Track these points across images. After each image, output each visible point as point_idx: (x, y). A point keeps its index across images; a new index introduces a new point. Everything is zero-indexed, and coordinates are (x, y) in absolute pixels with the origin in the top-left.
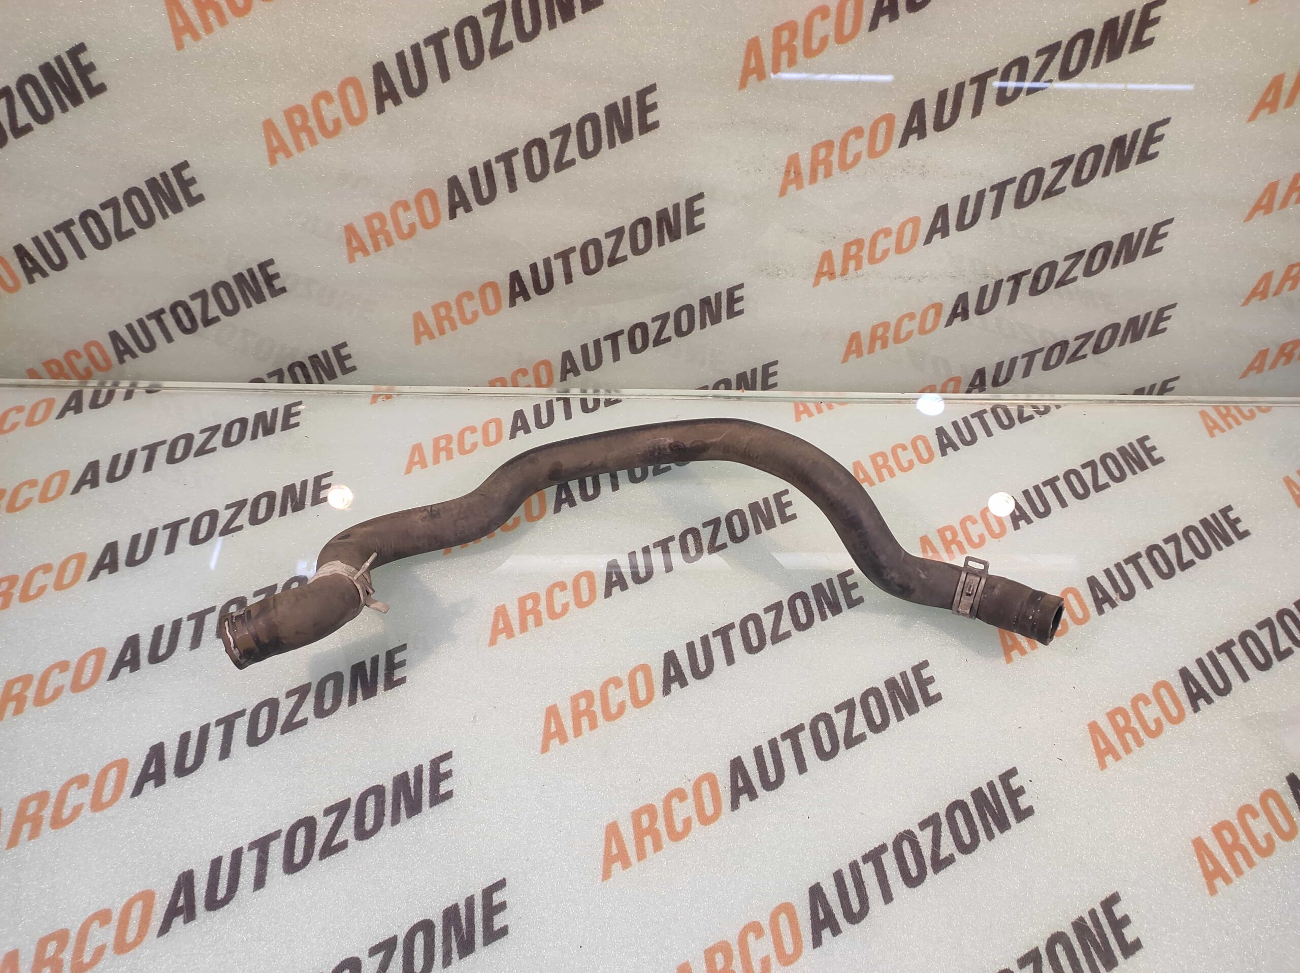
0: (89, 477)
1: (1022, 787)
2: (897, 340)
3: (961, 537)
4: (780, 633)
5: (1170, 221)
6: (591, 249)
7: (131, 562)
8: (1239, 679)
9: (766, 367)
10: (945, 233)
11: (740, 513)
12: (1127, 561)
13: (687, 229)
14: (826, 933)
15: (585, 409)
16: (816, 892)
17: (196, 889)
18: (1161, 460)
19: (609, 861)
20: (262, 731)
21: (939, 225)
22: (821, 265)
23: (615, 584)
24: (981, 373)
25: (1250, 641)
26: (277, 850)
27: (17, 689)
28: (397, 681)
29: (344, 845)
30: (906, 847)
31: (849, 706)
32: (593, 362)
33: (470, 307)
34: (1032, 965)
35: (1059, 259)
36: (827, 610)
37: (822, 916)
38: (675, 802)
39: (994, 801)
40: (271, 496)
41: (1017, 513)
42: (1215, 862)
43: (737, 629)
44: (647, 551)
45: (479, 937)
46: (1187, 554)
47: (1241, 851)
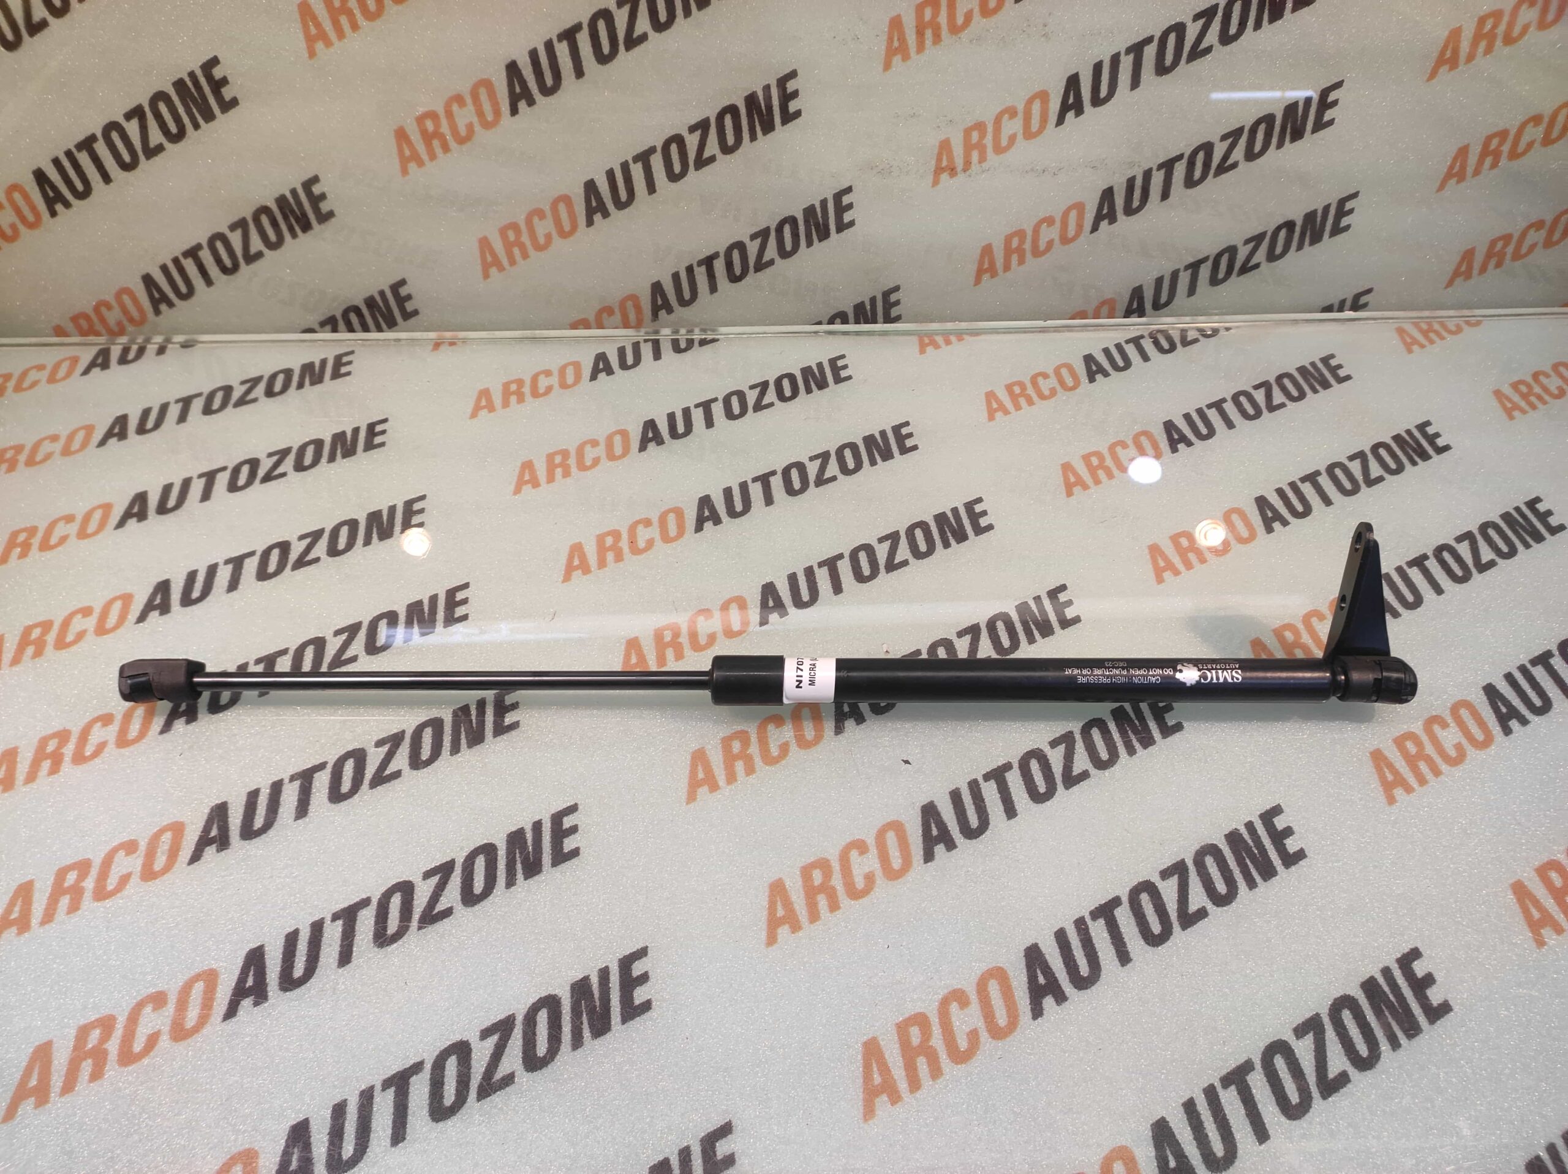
0: (116, 430)
2: (1037, 253)
3: (1109, 462)
4: (896, 561)
5: (1338, 85)
6: (674, 148)
7: (162, 509)
8: (1432, 592)
9: (886, 295)
10: (1079, 111)
11: (853, 447)
12: (1303, 480)
13: (782, 118)
14: (939, 849)
15: (677, 348)
16: (929, 812)
17: (231, 819)
18: (1348, 378)
19: (694, 786)
21: (1071, 101)
22: (939, 159)
23: (708, 519)
24: (1137, 293)
25: (1446, 555)
26: (322, 782)
27: (36, 633)
28: (460, 617)
29: (397, 775)
30: (1034, 766)
31: (974, 631)
32: (687, 295)
33: (543, 227)
34: (1176, 877)
35: (1215, 138)
36: (951, 538)
37: (935, 832)
38: (771, 727)
40: (319, 444)
41: (1176, 437)
42: (1395, 772)
43: (847, 559)
44: (744, 486)
45: (547, 858)
46: (1375, 470)
47: (1426, 761)
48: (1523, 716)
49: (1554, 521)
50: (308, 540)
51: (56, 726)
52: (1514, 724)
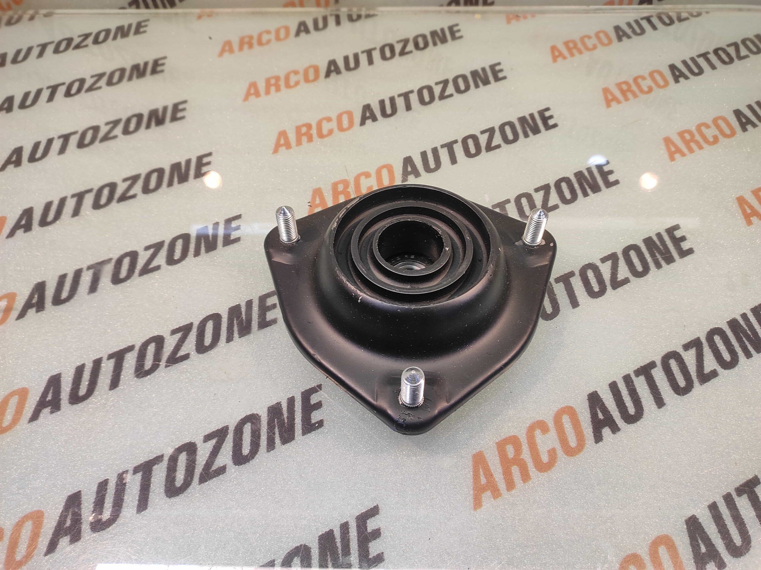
4: (493, 144)
15: (351, 19)
20: (103, 200)
23: (368, 118)
28: (204, 173)
31: (546, 188)
36: (529, 132)
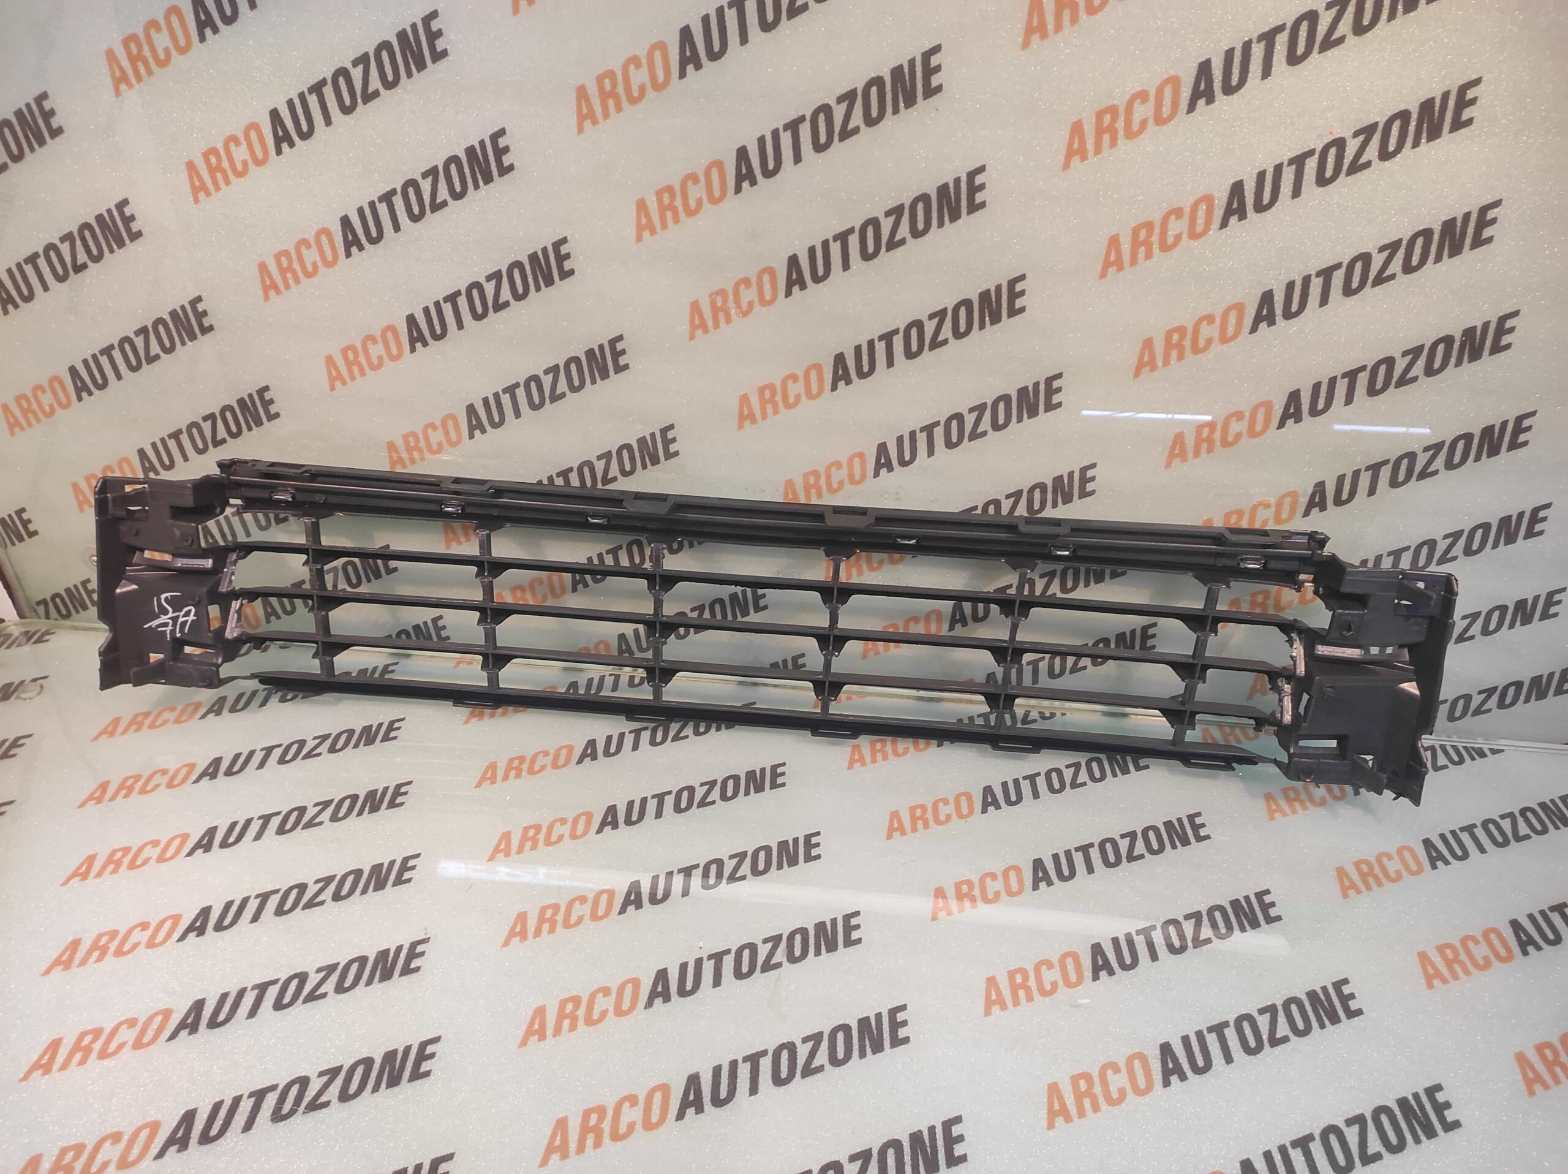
1: (906, 1021)
3: (930, 816)
6: (636, 548)
7: (229, 773)
8: (1148, 958)
9: (795, 659)
11: (736, 778)
12: (1077, 849)
14: (691, 1111)
16: (693, 1081)
17: (204, 1012)
18: (1145, 767)
19: (529, 1032)
24: (992, 677)
25: (1171, 928)
26: (273, 992)
27: (118, 855)
29: (324, 995)
30: (785, 1055)
32: (644, 645)
34: (861, 1161)
35: (1037, 576)
37: (691, 1098)
38: (599, 996)
39: (876, 1029)
40: (351, 732)
41: (990, 800)
42: (1063, 1104)
43: (700, 870)
44: (644, 801)
45: (407, 1074)
46: (1140, 847)
47: (1090, 1099)
48: (1185, 1073)
49: (1273, 912)
50: (321, 807)
51: (110, 927)
52: (1174, 1079)
